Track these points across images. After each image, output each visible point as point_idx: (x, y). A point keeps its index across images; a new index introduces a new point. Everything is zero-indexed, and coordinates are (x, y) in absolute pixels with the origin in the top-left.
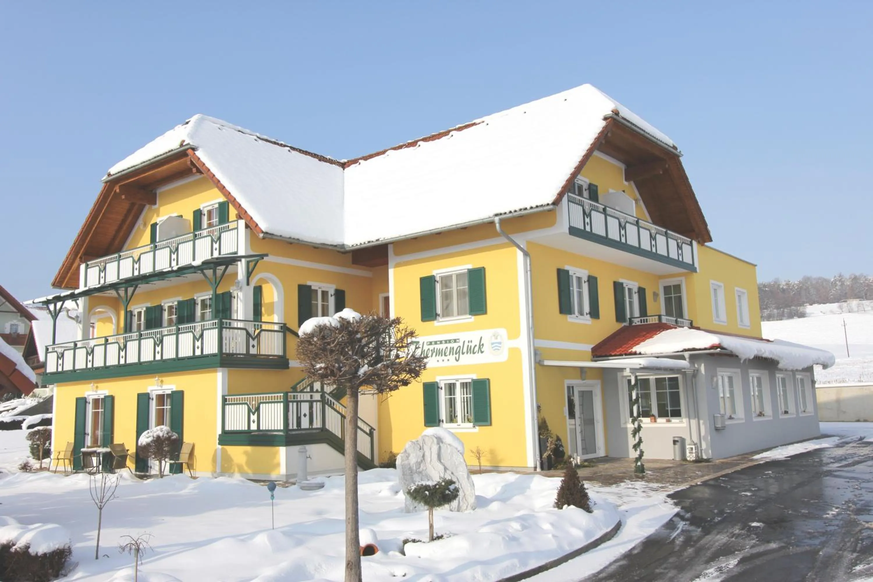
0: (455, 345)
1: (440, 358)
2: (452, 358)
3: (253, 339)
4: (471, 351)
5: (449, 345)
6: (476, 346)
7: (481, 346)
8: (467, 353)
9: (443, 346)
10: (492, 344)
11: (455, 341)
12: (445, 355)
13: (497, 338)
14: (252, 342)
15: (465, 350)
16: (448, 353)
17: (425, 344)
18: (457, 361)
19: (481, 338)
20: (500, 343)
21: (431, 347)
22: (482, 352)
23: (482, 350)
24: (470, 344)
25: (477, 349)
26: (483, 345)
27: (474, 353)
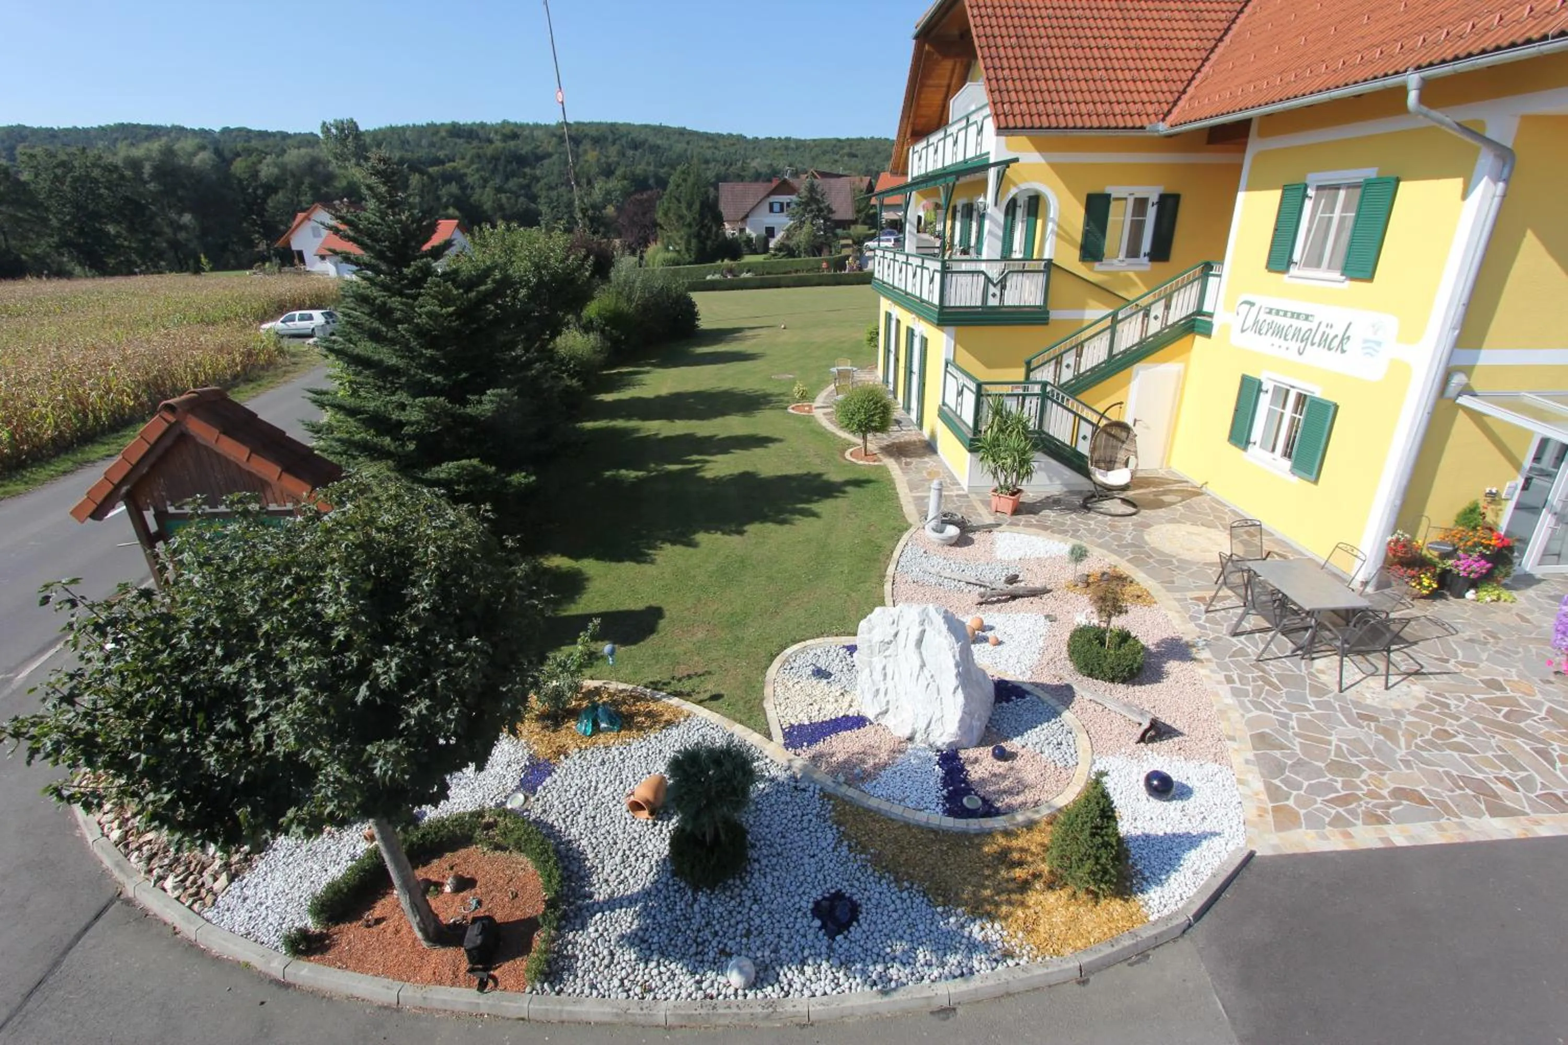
0: (1304, 325)
1: (1277, 341)
2: (1294, 345)
3: (995, 285)
4: (1326, 343)
5: (1296, 323)
6: (1336, 336)
7: (1345, 338)
8: (1319, 345)
9: (1284, 322)
10: (1366, 341)
11: (1307, 317)
12: (1285, 339)
13: (1375, 333)
14: (992, 289)
15: (1317, 340)
16: (1289, 337)
17: (1262, 310)
18: (1300, 354)
19: (1350, 324)
20: (1379, 344)
21: (1270, 318)
22: (1343, 351)
23: (1345, 348)
24: (1328, 330)
25: (1336, 342)
26: (1348, 338)
27: (1329, 349)
